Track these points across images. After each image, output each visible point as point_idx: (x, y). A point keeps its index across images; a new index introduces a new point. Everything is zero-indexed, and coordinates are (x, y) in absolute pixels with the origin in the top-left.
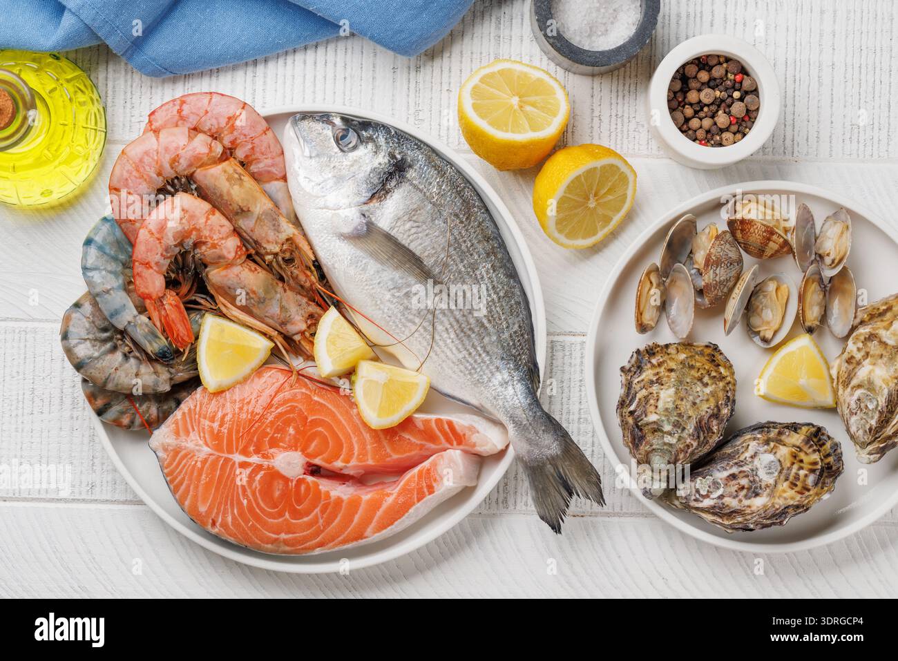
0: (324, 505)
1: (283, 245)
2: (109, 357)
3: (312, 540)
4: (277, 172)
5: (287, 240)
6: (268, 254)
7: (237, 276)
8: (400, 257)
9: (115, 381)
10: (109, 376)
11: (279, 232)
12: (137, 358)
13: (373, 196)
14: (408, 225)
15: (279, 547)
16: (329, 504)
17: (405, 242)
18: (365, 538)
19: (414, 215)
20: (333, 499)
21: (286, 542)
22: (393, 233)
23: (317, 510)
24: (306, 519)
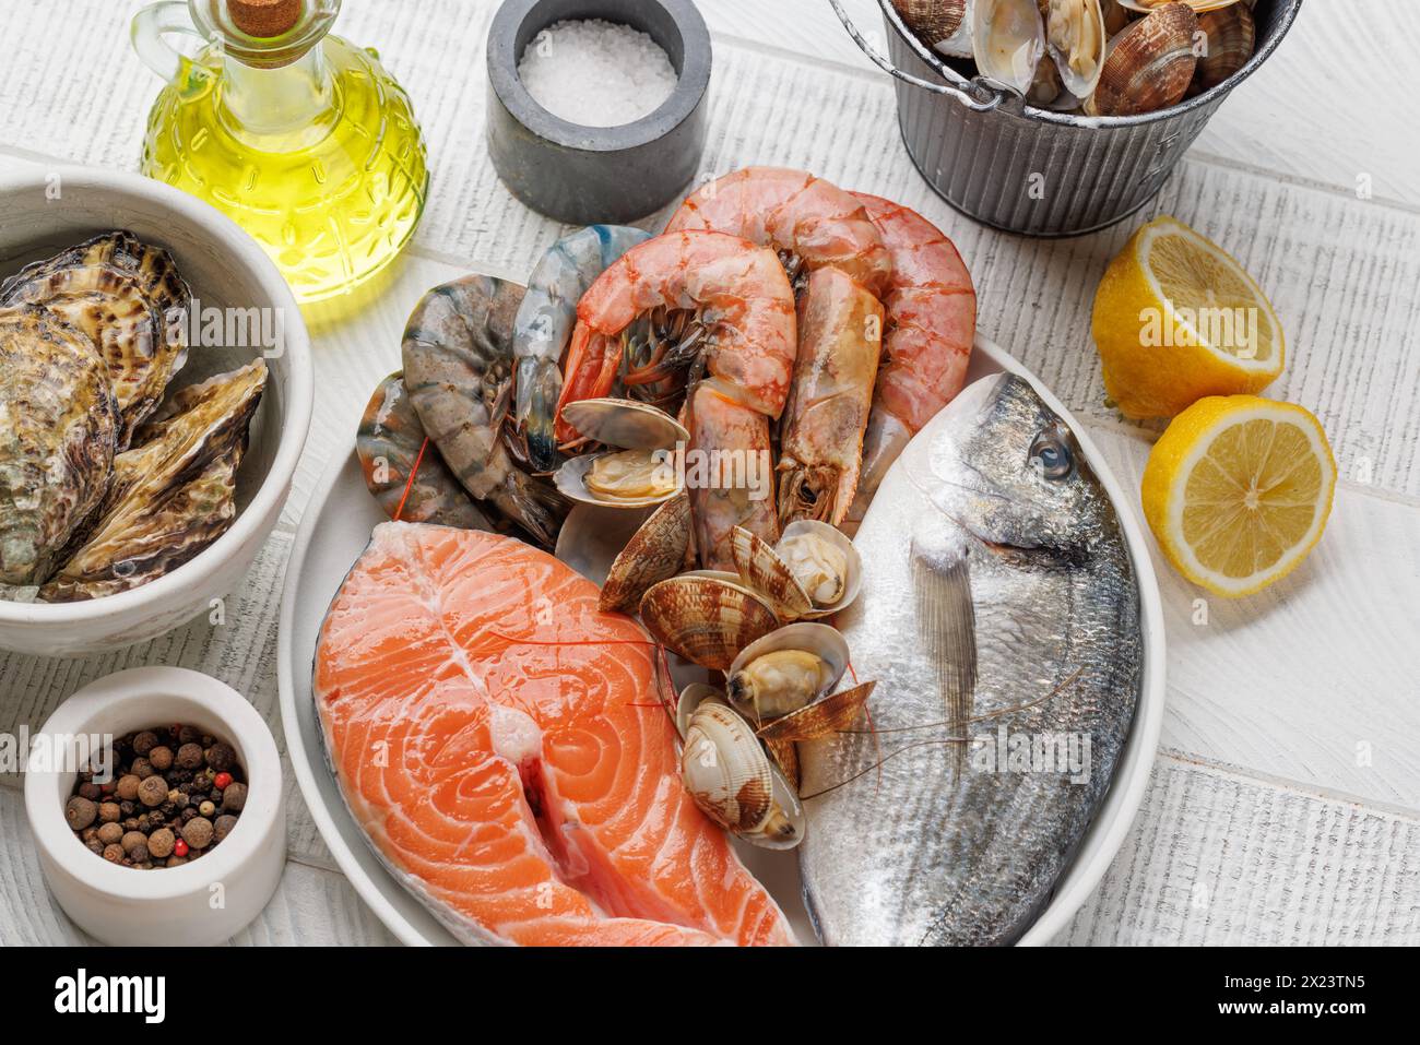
0: (495, 828)
1: (822, 464)
2: (461, 367)
3: (424, 857)
4: (916, 413)
5: (833, 466)
6: (793, 455)
7: (728, 426)
8: (953, 647)
9: (431, 400)
10: (433, 384)
11: (836, 443)
12: (488, 410)
13: (1005, 546)
14: (1007, 624)
15: (375, 817)
16: (502, 834)
17: (980, 639)
18: (494, 931)
19: (1029, 623)
20: (514, 832)
21: (390, 822)
22: (980, 613)
23: (477, 826)
24: (449, 820)
